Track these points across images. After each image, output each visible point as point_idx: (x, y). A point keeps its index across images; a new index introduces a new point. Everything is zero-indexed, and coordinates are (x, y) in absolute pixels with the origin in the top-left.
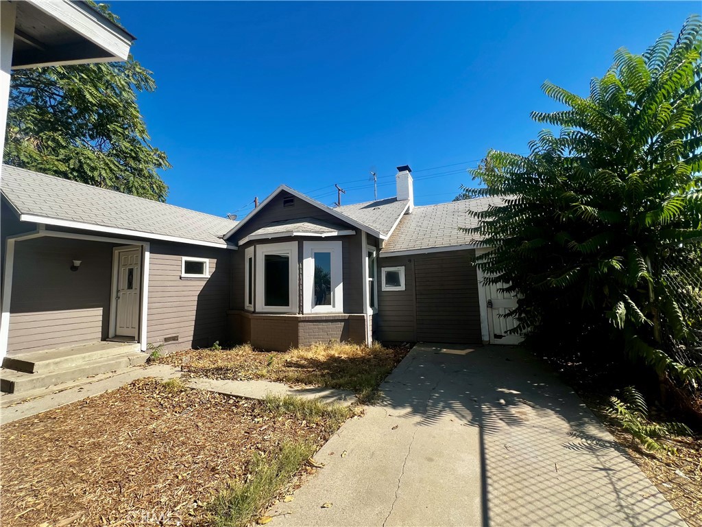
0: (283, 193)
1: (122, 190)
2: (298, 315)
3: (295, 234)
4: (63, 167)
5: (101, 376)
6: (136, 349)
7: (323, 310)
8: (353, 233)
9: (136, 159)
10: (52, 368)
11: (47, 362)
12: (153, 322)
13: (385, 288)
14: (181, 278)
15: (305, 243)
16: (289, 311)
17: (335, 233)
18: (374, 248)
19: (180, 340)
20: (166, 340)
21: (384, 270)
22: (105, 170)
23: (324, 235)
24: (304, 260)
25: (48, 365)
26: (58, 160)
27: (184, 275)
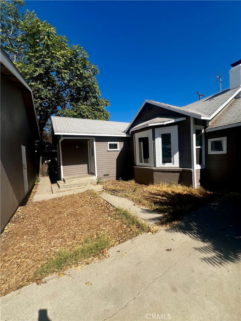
0: (147, 104)
1: (93, 118)
2: (153, 168)
3: (149, 125)
4: (75, 114)
5: (82, 187)
6: (94, 178)
7: (168, 165)
8: (185, 119)
9: (98, 105)
10: (70, 182)
11: (68, 180)
12: (99, 168)
13: (210, 152)
14: (108, 151)
15: (156, 129)
16: (148, 166)
17: (173, 121)
18: (203, 127)
19: (110, 176)
20: (104, 175)
21: (210, 141)
22: (88, 112)
23: (165, 123)
24: (155, 139)
25: (69, 181)
26: (74, 112)
27: (109, 150)
